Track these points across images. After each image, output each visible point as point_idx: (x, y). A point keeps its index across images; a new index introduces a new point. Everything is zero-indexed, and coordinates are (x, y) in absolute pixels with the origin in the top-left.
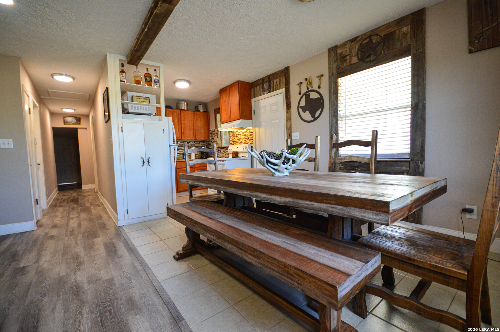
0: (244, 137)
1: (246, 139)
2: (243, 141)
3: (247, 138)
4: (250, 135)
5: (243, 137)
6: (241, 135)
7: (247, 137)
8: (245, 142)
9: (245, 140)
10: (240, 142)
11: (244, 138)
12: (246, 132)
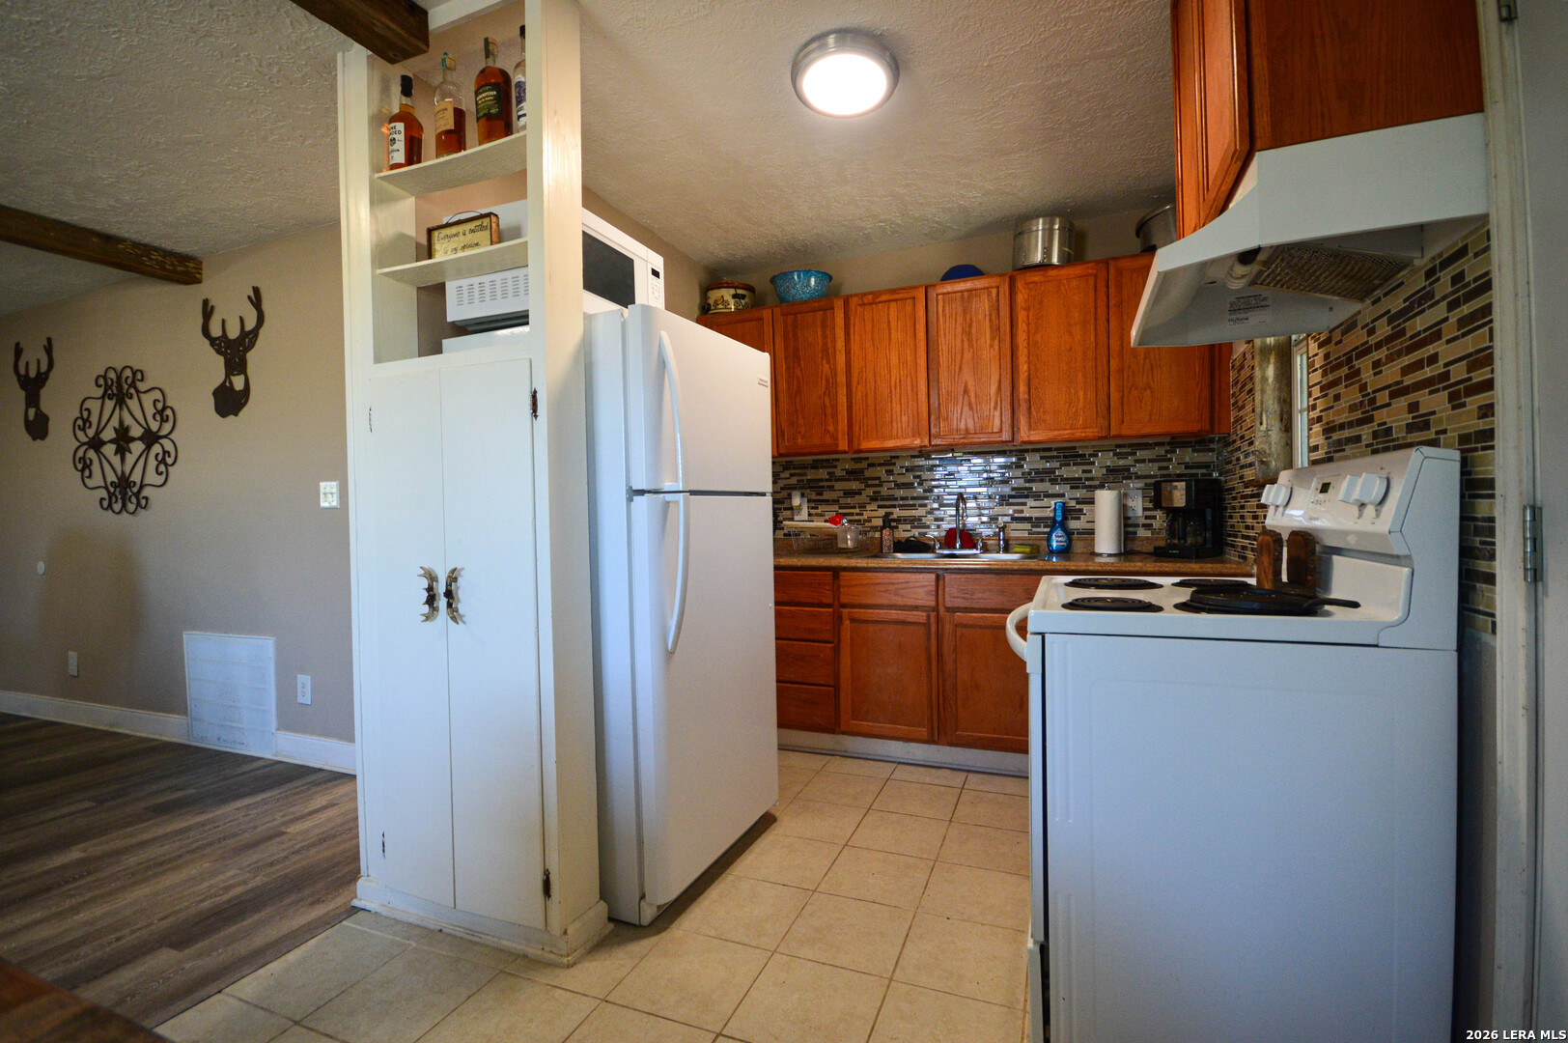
0: (1406, 371)
1: (1418, 386)
2: (1397, 416)
3: (1428, 372)
4: (1462, 322)
5: (1391, 373)
6: (1381, 354)
7: (1433, 359)
8: (1410, 428)
9: (1413, 407)
10: (1374, 426)
11: (1408, 381)
12: (1424, 299)
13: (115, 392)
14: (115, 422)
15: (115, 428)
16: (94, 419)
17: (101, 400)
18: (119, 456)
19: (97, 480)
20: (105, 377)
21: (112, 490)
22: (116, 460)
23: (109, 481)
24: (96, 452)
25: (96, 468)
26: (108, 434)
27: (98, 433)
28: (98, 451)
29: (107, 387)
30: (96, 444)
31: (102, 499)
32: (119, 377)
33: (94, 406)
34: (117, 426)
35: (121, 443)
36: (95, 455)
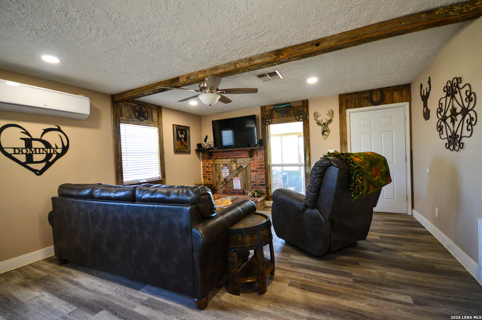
13: (450, 92)
14: (450, 108)
15: (450, 110)
16: (443, 108)
17: (445, 98)
18: (452, 124)
19: (444, 136)
20: (447, 87)
21: (450, 139)
22: (451, 125)
23: (449, 135)
24: (444, 122)
25: (444, 129)
26: (448, 114)
27: (445, 113)
28: (445, 122)
29: (448, 91)
30: (444, 119)
31: (446, 144)
32: (452, 84)
33: (443, 101)
34: (451, 109)
35: (453, 116)
36: (444, 123)
